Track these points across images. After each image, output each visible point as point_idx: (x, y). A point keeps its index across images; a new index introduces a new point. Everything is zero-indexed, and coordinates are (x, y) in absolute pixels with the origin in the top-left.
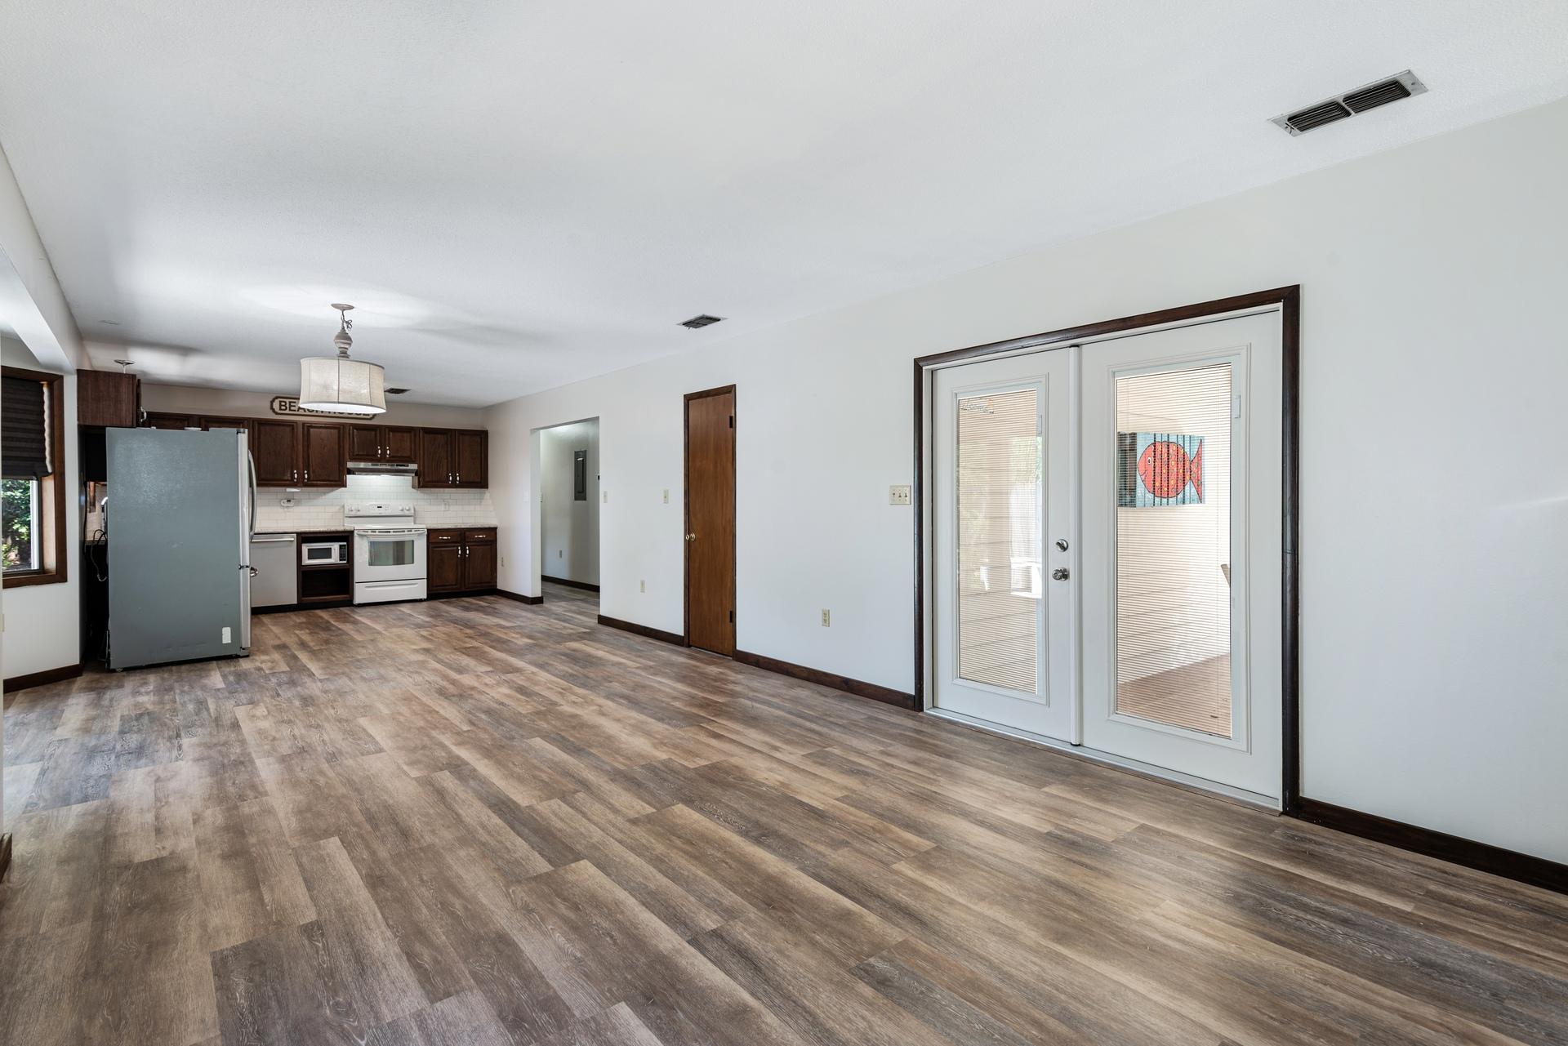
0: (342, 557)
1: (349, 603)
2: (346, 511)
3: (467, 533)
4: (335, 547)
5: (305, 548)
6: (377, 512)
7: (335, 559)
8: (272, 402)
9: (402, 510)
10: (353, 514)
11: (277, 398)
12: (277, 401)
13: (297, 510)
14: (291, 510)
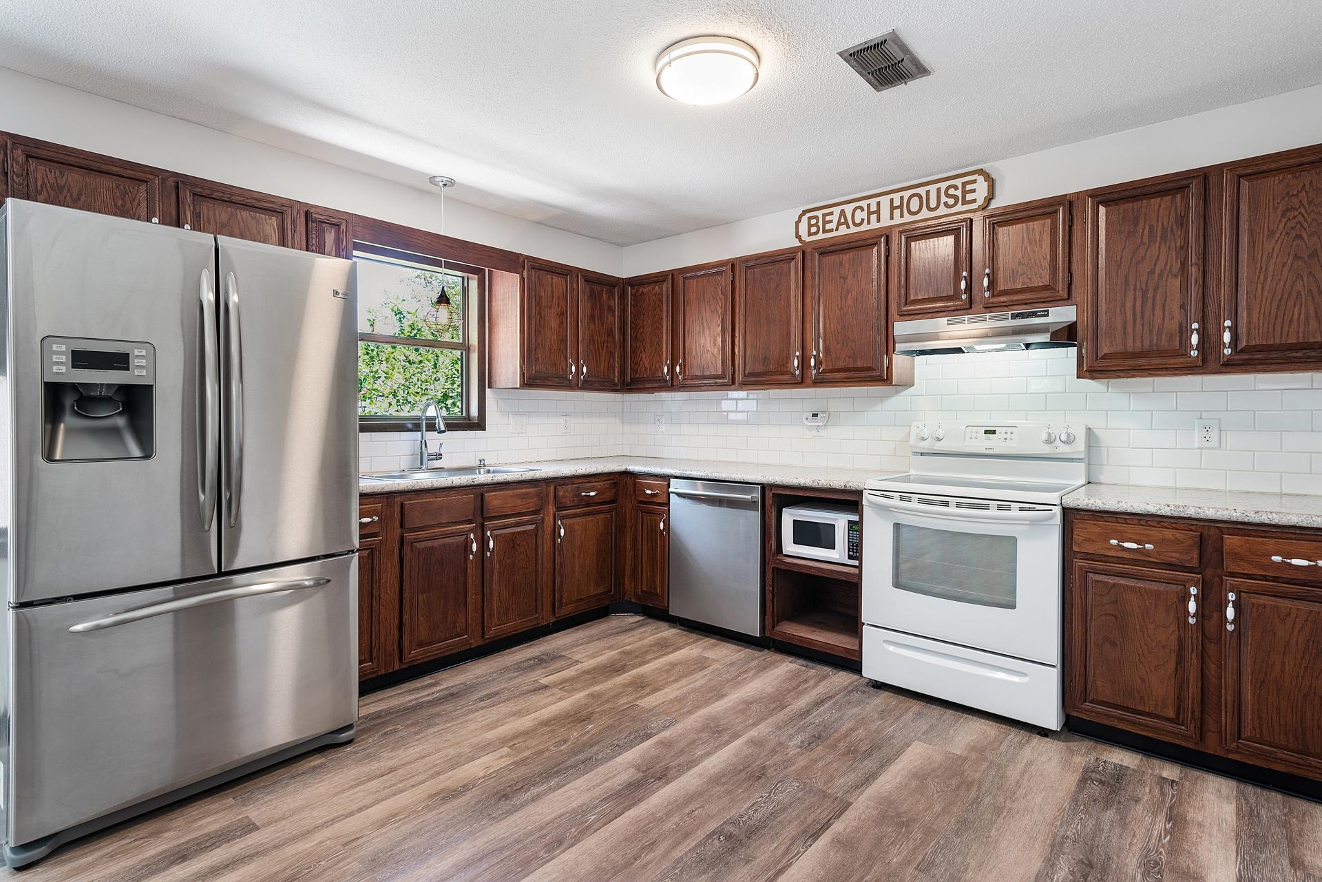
0: (852, 549)
1: (852, 663)
2: (912, 442)
3: (1231, 542)
4: (840, 521)
5: (789, 516)
6: (982, 444)
7: (838, 554)
8: (797, 223)
10: (925, 446)
11: (804, 212)
12: (805, 219)
13: (831, 432)
14: (822, 433)
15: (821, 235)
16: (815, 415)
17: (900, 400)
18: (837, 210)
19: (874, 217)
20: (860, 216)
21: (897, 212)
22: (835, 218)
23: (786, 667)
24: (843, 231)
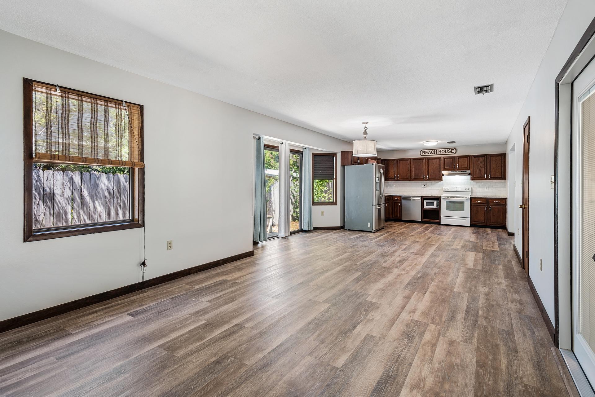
0: (437, 206)
1: (439, 223)
2: (444, 189)
3: (490, 200)
4: (435, 202)
5: (425, 202)
6: (455, 190)
7: (435, 207)
8: (420, 152)
9: (466, 189)
10: (446, 190)
11: (422, 150)
12: (422, 151)
13: (427, 188)
14: (426, 188)
15: (425, 155)
16: (424, 185)
17: (441, 182)
18: (428, 151)
19: (436, 153)
20: (433, 152)
21: (440, 152)
22: (428, 152)
23: (426, 225)
24: (430, 154)
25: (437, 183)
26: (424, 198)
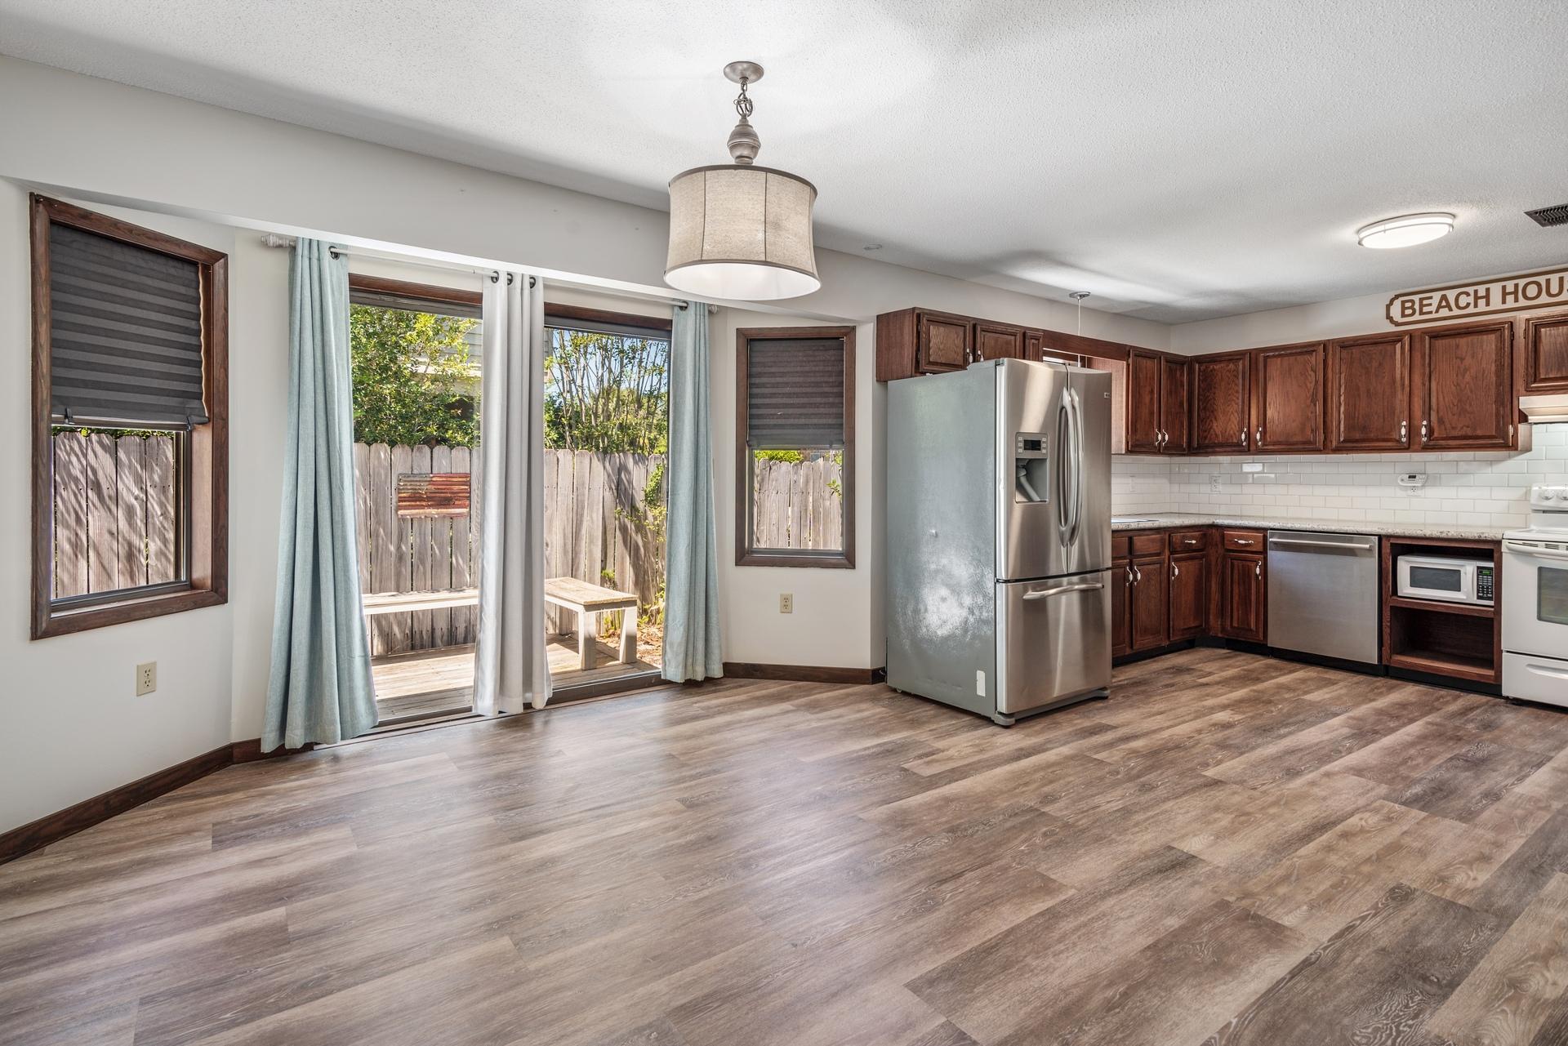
0: (1482, 592)
2: (1534, 500)
4: (1468, 570)
5: (1405, 565)
7: (1466, 593)
8: (1388, 307)
10: (1549, 505)
11: (1397, 297)
12: (1398, 303)
13: (1430, 492)
14: (1419, 492)
15: (1417, 317)
16: (1412, 477)
17: (1514, 464)
18: (1437, 296)
19: (1482, 302)
20: (1463, 300)
21: (1510, 299)
22: (1435, 301)
23: (1409, 692)
24: (1444, 312)
25: (1491, 462)
26: (1396, 547)
